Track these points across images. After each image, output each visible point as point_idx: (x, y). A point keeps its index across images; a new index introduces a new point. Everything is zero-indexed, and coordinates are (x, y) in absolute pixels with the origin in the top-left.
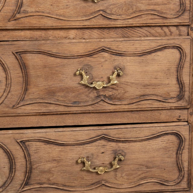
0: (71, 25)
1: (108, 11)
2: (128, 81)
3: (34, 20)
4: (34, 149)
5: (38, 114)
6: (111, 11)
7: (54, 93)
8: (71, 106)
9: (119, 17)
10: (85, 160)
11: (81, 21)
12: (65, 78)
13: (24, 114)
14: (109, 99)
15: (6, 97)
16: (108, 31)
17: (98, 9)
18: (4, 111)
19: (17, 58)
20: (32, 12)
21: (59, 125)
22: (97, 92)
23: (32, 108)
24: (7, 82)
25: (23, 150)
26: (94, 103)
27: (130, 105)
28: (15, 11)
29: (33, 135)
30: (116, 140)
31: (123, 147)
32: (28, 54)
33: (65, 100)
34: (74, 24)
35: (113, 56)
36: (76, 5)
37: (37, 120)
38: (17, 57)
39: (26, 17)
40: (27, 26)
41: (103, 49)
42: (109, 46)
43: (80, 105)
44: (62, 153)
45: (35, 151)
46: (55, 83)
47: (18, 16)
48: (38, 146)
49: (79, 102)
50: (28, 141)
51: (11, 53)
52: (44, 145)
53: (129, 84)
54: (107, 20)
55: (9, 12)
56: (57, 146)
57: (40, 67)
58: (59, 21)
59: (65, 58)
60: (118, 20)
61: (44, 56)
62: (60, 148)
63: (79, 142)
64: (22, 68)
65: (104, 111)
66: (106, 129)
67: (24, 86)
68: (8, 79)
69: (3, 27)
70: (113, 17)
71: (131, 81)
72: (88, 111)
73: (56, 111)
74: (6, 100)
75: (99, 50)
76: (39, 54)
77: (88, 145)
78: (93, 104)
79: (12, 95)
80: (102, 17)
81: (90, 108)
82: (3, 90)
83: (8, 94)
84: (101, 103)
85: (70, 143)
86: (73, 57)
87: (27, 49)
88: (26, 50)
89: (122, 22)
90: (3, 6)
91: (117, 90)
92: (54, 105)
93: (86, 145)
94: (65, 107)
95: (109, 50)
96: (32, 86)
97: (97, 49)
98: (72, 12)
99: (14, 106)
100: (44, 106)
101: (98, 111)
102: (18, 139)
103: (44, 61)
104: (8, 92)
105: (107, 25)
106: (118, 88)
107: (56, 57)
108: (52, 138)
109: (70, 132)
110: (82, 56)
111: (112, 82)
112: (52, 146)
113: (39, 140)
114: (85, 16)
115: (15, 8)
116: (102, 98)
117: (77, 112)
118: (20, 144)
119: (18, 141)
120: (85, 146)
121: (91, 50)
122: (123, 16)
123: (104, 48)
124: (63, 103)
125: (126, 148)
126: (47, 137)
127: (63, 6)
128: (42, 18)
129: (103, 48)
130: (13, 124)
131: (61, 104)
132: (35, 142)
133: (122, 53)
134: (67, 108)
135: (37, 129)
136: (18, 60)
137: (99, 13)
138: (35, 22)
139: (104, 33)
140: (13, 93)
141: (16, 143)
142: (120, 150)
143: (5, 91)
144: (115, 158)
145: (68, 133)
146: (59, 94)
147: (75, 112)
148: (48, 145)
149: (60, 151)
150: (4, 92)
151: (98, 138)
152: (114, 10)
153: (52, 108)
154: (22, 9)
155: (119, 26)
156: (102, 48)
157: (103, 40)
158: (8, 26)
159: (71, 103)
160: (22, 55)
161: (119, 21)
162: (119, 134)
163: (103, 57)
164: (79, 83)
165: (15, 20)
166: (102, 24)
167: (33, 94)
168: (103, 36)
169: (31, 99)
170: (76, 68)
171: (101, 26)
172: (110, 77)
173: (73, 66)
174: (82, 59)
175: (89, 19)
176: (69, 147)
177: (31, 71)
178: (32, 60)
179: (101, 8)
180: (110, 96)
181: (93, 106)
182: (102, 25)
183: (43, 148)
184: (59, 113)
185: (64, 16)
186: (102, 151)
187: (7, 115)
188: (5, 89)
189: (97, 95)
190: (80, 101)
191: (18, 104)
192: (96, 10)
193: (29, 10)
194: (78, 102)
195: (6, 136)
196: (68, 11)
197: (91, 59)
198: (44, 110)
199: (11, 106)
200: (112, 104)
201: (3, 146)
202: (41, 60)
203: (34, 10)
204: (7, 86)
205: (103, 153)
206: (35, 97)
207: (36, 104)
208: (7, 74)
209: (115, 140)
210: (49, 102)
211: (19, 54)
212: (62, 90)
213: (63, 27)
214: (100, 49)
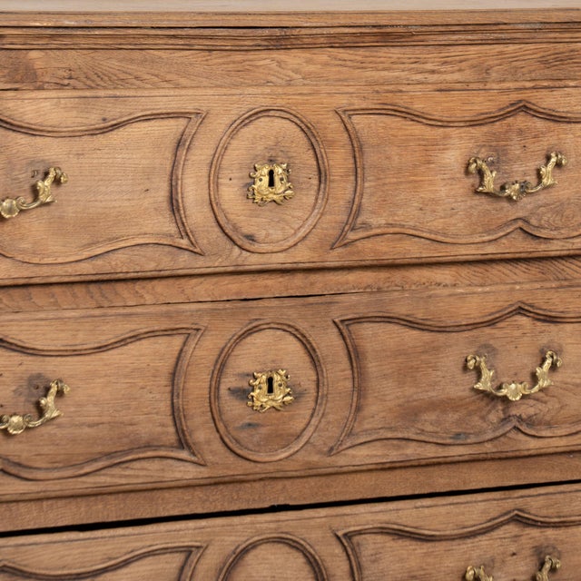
0: (457, 253)
1: (534, 221)
2: (569, 380)
3: (383, 244)
4: (370, 552)
5: (380, 466)
6: (540, 220)
7: (416, 415)
8: (450, 445)
9: (555, 233)
10: (482, 572)
11: (479, 245)
12: (439, 379)
13: (352, 468)
14: (528, 424)
15: (317, 426)
16: (524, 266)
17: (513, 218)
18: (310, 463)
19: (342, 334)
20: (379, 227)
21: (420, 493)
22: (503, 410)
23: (370, 454)
24: (318, 392)
25: (348, 555)
26: (497, 434)
27: (570, 438)
28: (347, 224)
29: (370, 517)
30: (542, 522)
31: (555, 539)
32: (366, 325)
33: (439, 430)
34: (464, 253)
35: (539, 324)
36: (471, 207)
37: (373, 483)
38: (344, 331)
39: (368, 237)
40: (369, 258)
41: (520, 308)
42: (531, 301)
43: (469, 441)
44: (430, 560)
45: (373, 557)
46: (419, 390)
47: (351, 236)
48: (379, 545)
49: (467, 435)
50: (360, 533)
51: (330, 323)
52: (392, 542)
53: (571, 386)
54: (532, 242)
55: (334, 228)
56: (419, 543)
57: (389, 353)
58: (436, 245)
59: (442, 330)
60: (552, 239)
61: (396, 327)
62: (426, 547)
63: (466, 530)
64: (353, 356)
65: (517, 453)
66: (522, 497)
67: (355, 399)
68: (321, 385)
69: (318, 264)
70: (543, 233)
71: (574, 380)
72: (485, 456)
73: (419, 457)
74: (314, 435)
75: (510, 310)
76: (388, 324)
77: (483, 538)
78: (496, 438)
79: (329, 423)
80: (522, 235)
81: (489, 447)
82: (310, 412)
83: (320, 421)
84: (513, 435)
85: (448, 533)
86: (459, 328)
87: (365, 311)
88: (361, 315)
89: (561, 243)
90: (322, 214)
91: (545, 403)
92: (414, 443)
93: (480, 538)
94: (438, 447)
95: (531, 310)
96: (370, 400)
97: (506, 308)
98: (461, 225)
99: (332, 449)
100: (393, 445)
101: (503, 455)
102: (338, 530)
103: (397, 339)
104: (320, 415)
105: (530, 252)
106: (546, 398)
107: (423, 330)
108: (408, 523)
109: (449, 507)
110: (475, 326)
111: (540, 383)
112: (407, 543)
113: (383, 531)
114: (488, 232)
115: (345, 218)
116: (515, 422)
117: (461, 458)
118: (344, 541)
119: (340, 534)
120: (477, 540)
121: (493, 310)
122: (562, 231)
123: (523, 306)
124: (433, 437)
125: (561, 541)
126: (399, 521)
127: (445, 210)
128: (400, 239)
129: (520, 304)
130: (324, 494)
131: (431, 440)
132: (373, 536)
133: (558, 315)
134: (440, 450)
135: (377, 504)
136: (344, 338)
137: (517, 226)
138: (385, 249)
139: (517, 271)
140: (331, 417)
141: (334, 539)
142: (547, 547)
143: (316, 414)
144: (542, 564)
145: (443, 510)
146: (425, 417)
147: (457, 459)
148: (400, 541)
149: (427, 554)
150: (312, 416)
151: (506, 517)
152: (545, 218)
153: (411, 451)
154: (360, 220)
155: (553, 254)
156: (516, 306)
157: (518, 287)
158: (329, 259)
159: (451, 438)
160: (351, 328)
161: (555, 242)
162: (547, 507)
163: (519, 327)
164: (473, 389)
165: (345, 245)
166: (521, 250)
167: (372, 419)
168: (515, 277)
169: (366, 430)
170: (462, 353)
171: (517, 256)
172: (536, 372)
173: (458, 348)
174: (475, 332)
175: (495, 240)
176: (444, 543)
177: (370, 365)
178: (374, 337)
179: (520, 214)
180: (530, 417)
181: (496, 442)
182: (520, 253)
183: (389, 549)
184: (423, 462)
185: (445, 235)
186: (513, 549)
187: (314, 472)
188: (314, 409)
189: (502, 416)
190: (468, 431)
191: (341, 445)
192: (510, 219)
193: (374, 221)
194: (465, 433)
195: (312, 523)
196: (453, 222)
197: (493, 331)
198: (394, 455)
199: (326, 449)
200: (534, 436)
201: (308, 547)
202: (391, 338)
203: (384, 222)
204: (319, 401)
205: (514, 554)
206: (376, 426)
207: (378, 443)
208: (320, 373)
209: (538, 521)
210: (406, 435)
211: (347, 325)
212: (433, 406)
213: (441, 259)
214: (514, 308)
